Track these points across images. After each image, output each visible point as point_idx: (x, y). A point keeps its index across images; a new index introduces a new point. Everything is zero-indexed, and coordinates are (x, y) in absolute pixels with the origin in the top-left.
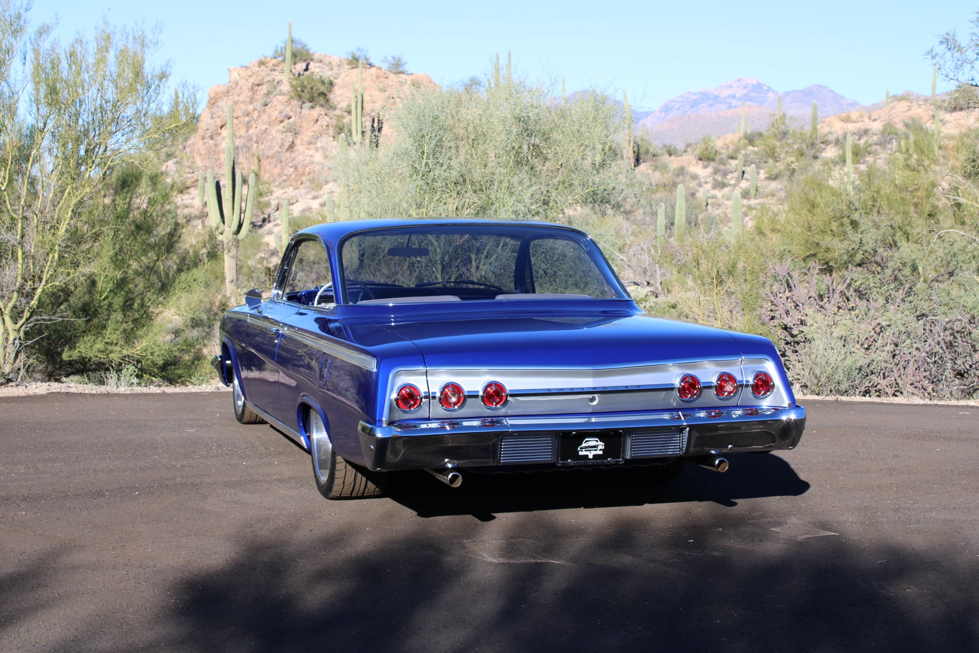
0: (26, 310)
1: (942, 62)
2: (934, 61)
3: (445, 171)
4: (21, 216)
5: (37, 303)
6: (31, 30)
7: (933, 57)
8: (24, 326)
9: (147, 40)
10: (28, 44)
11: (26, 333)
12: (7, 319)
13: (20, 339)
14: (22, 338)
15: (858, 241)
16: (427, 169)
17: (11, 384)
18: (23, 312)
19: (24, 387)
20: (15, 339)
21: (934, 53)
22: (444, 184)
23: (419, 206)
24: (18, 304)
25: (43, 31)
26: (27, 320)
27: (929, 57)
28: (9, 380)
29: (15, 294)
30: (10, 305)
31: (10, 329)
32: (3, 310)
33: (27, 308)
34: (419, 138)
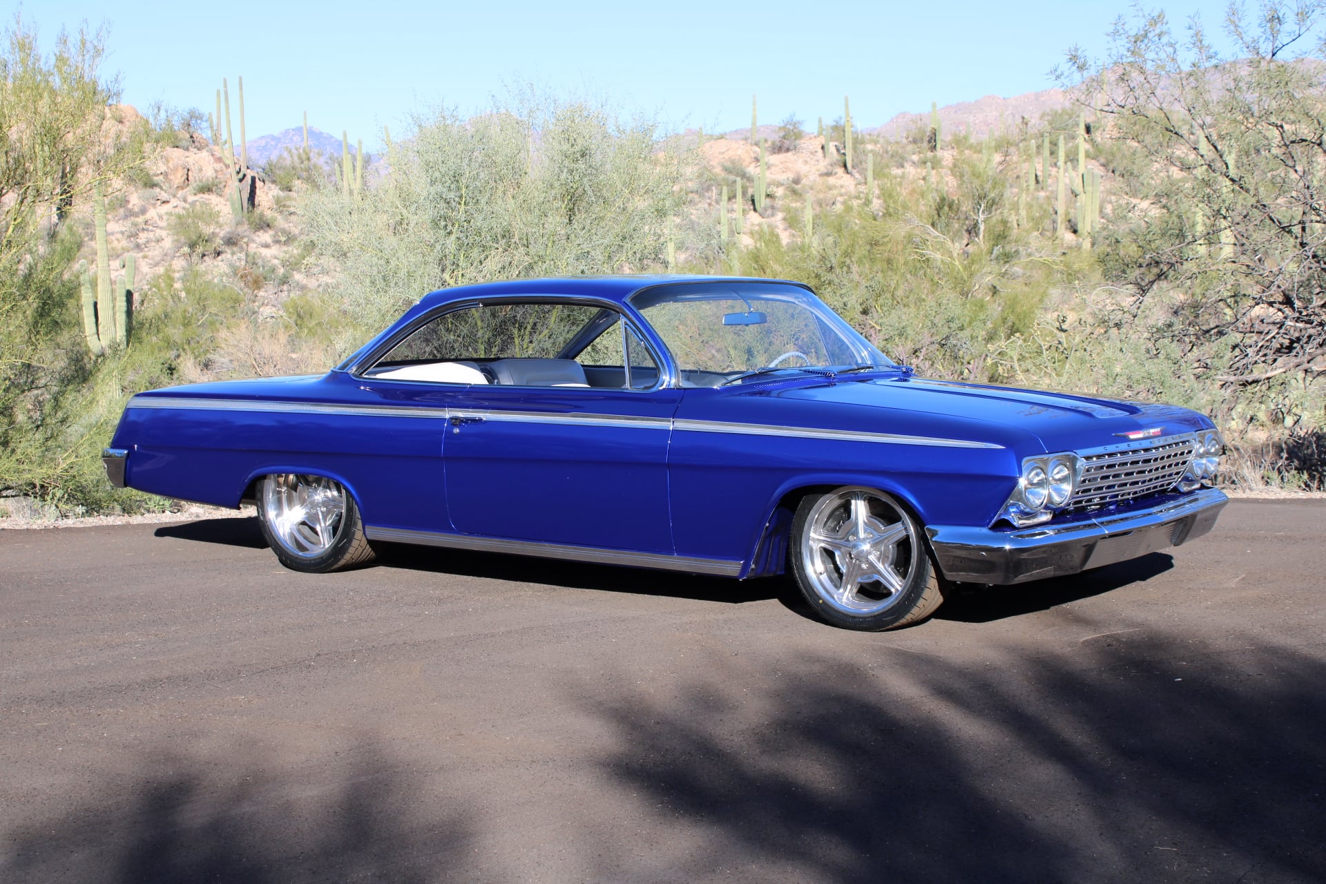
3: (489, 221)
7: (1058, 77)
16: (466, 218)
21: (1059, 72)
22: (488, 237)
27: (1053, 77)
34: (458, 179)
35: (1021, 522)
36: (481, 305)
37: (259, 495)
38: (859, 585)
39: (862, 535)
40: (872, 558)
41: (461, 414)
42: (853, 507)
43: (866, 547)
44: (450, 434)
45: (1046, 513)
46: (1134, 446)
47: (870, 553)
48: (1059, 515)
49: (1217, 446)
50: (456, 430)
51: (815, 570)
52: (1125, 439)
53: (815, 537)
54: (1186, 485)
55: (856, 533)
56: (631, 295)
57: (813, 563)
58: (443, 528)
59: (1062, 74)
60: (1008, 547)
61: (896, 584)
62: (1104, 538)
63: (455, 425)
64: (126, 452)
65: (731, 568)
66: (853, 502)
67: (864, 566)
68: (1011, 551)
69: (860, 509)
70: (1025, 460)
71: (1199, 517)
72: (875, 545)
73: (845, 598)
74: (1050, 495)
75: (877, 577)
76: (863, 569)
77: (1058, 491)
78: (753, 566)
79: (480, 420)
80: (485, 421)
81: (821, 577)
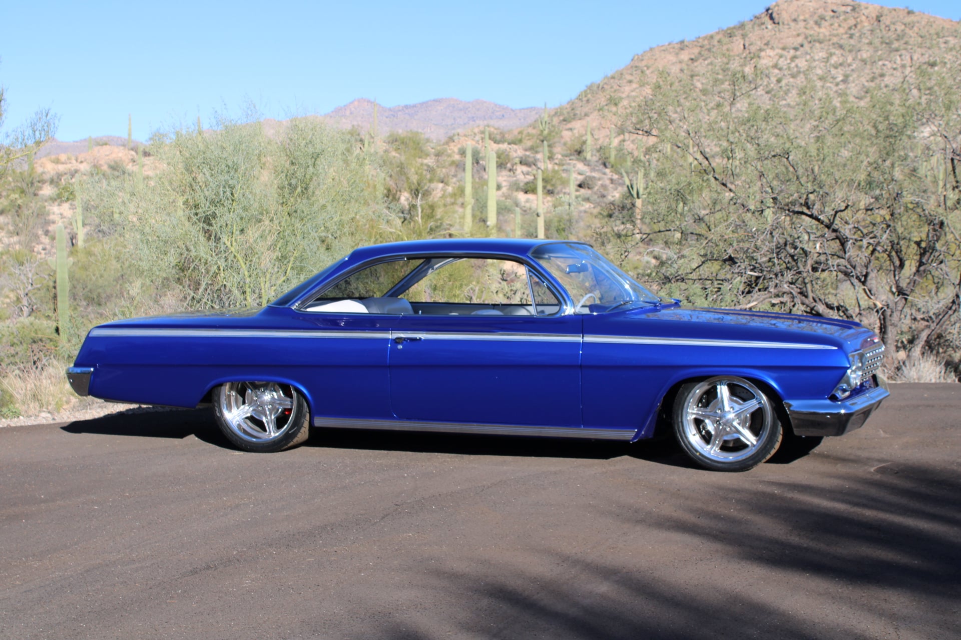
35: (842, 396)
37: (216, 398)
38: (723, 443)
39: (727, 408)
40: (735, 423)
41: (403, 335)
42: (719, 391)
43: (731, 416)
44: (394, 350)
47: (733, 420)
48: (852, 392)
50: (400, 347)
51: (691, 434)
53: (691, 411)
55: (722, 409)
56: (532, 251)
57: (689, 428)
58: (387, 416)
61: (752, 440)
63: (399, 343)
64: (92, 369)
65: (628, 435)
66: (718, 387)
67: (729, 429)
69: (723, 391)
70: (849, 356)
72: (737, 414)
73: (712, 452)
74: (854, 379)
75: (737, 436)
76: (727, 431)
78: (644, 432)
79: (420, 339)
80: (425, 340)
81: (695, 437)
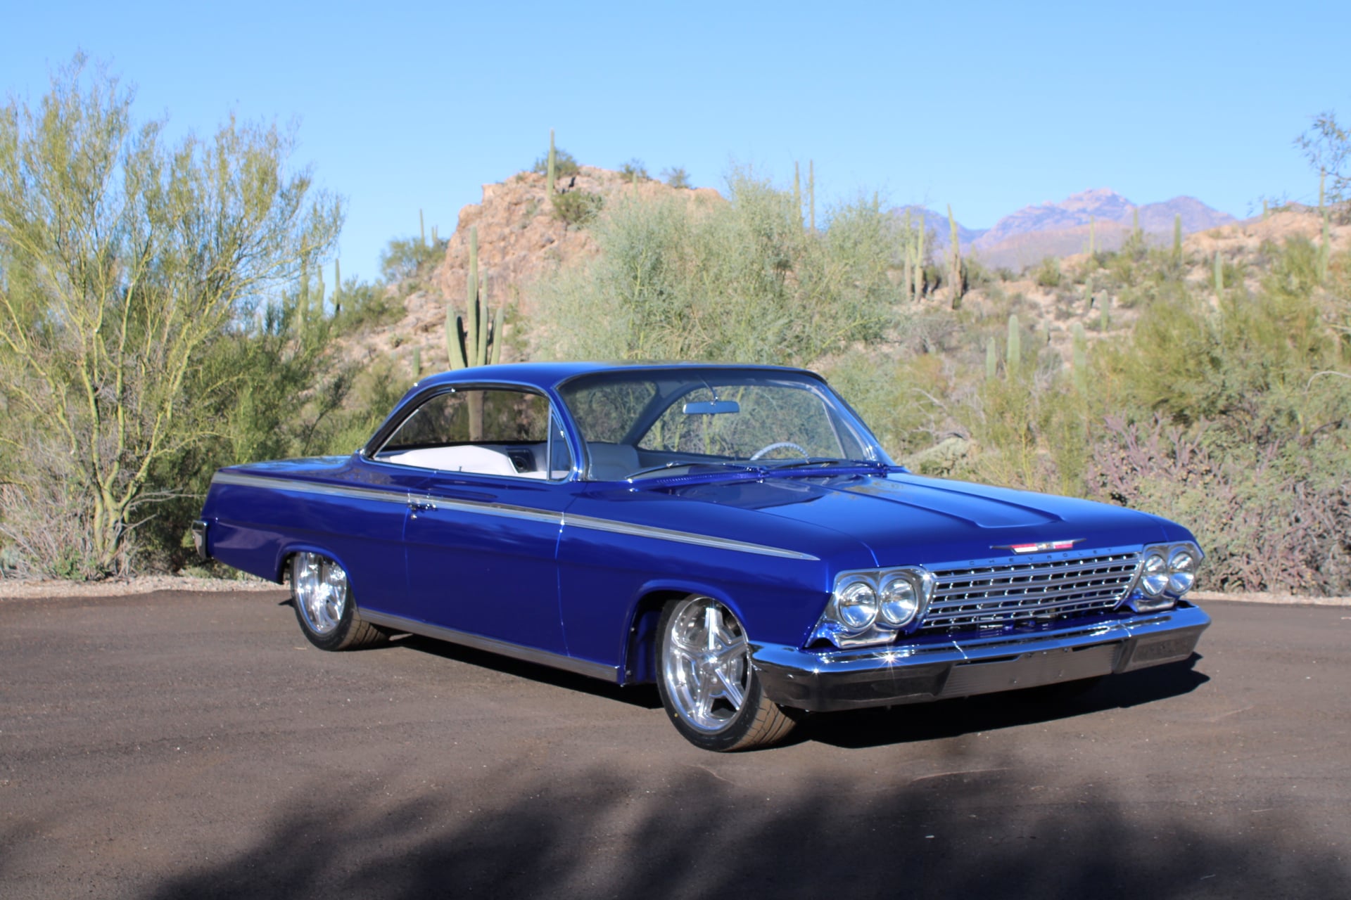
0: (131, 485)
1: (1317, 152)
2: (1306, 151)
3: (664, 301)
4: (120, 365)
5: (145, 474)
6: (135, 131)
7: (1305, 145)
8: (129, 505)
9: (281, 140)
10: (131, 146)
11: (132, 513)
12: (107, 496)
13: (123, 521)
14: (126, 519)
15: (1219, 383)
16: (641, 299)
17: (111, 579)
18: (126, 487)
19: (125, 584)
20: (117, 522)
21: (1306, 140)
22: (663, 317)
23: (631, 347)
24: (120, 476)
25: (151, 130)
26: (133, 497)
27: (1300, 145)
28: (108, 574)
29: (116, 465)
30: (110, 479)
31: (110, 509)
32: (102, 484)
33: (132, 482)
34: (631, 260)
35: (844, 643)
36: (453, 391)
38: (712, 701)
39: (712, 646)
40: (719, 672)
41: (419, 500)
42: (707, 616)
43: (713, 660)
44: (409, 520)
45: (888, 634)
46: (1018, 560)
47: (717, 667)
48: (905, 635)
49: (1189, 559)
50: (414, 516)
51: (676, 678)
52: (1010, 553)
53: (676, 645)
54: (1142, 604)
55: (707, 643)
56: (562, 382)
57: (674, 671)
59: (1309, 142)
60: (816, 671)
61: (739, 701)
62: (965, 663)
63: (414, 512)
64: (206, 524)
65: (608, 673)
66: (707, 610)
67: (715, 680)
68: (820, 675)
69: (712, 615)
70: (841, 574)
71: (1140, 642)
72: (723, 656)
73: (700, 713)
74: (880, 614)
75: (724, 694)
76: (712, 683)
77: (897, 611)
78: (628, 672)
79: (432, 507)
80: (436, 509)
81: (683, 688)
